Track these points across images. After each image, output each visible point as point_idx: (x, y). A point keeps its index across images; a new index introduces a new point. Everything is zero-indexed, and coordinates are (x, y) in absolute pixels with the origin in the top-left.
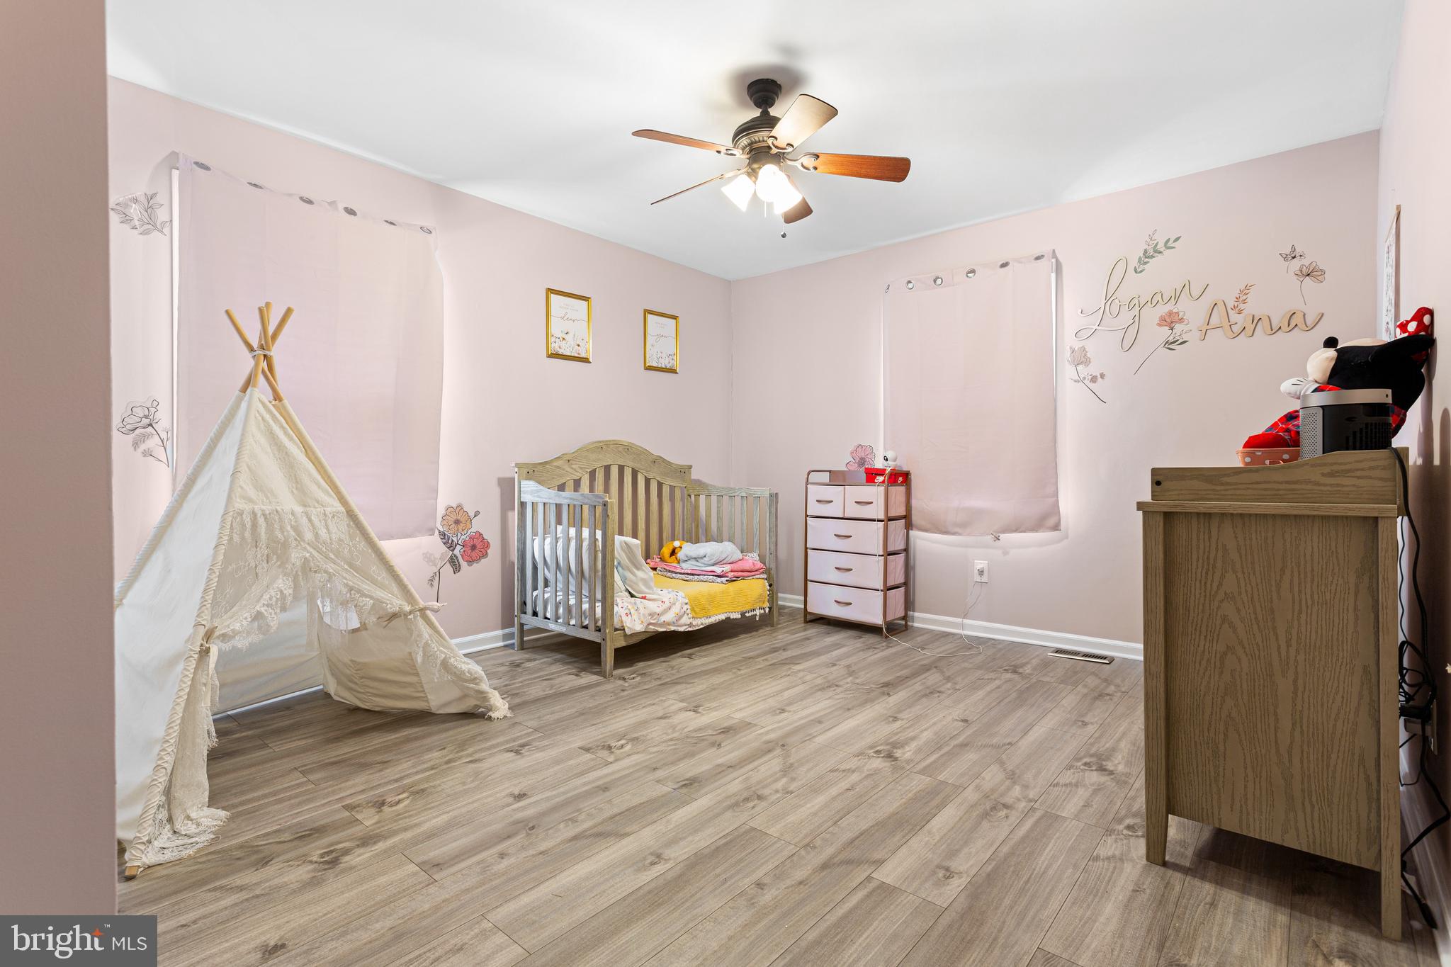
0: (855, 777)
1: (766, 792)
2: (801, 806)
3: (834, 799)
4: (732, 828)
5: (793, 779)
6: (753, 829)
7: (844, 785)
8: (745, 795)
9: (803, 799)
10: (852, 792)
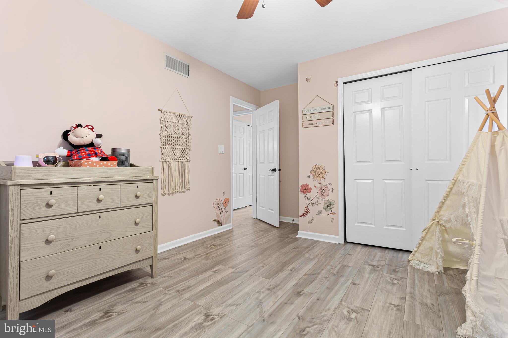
0: (230, 302)
1: (267, 292)
2: (253, 287)
3: (241, 291)
4: (275, 279)
5: (257, 298)
6: (268, 279)
7: (236, 297)
8: (275, 290)
9: (253, 290)
10: (233, 294)
